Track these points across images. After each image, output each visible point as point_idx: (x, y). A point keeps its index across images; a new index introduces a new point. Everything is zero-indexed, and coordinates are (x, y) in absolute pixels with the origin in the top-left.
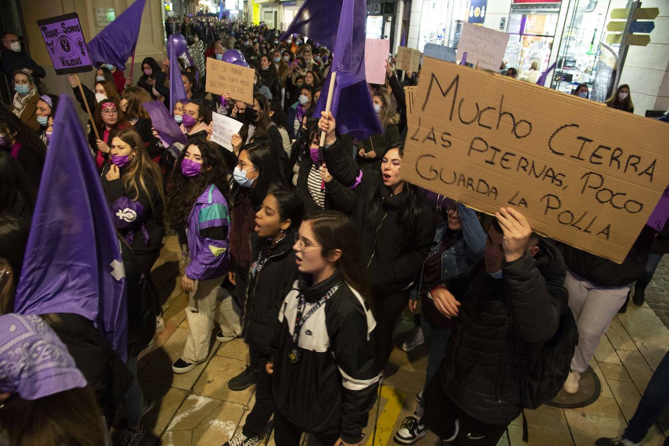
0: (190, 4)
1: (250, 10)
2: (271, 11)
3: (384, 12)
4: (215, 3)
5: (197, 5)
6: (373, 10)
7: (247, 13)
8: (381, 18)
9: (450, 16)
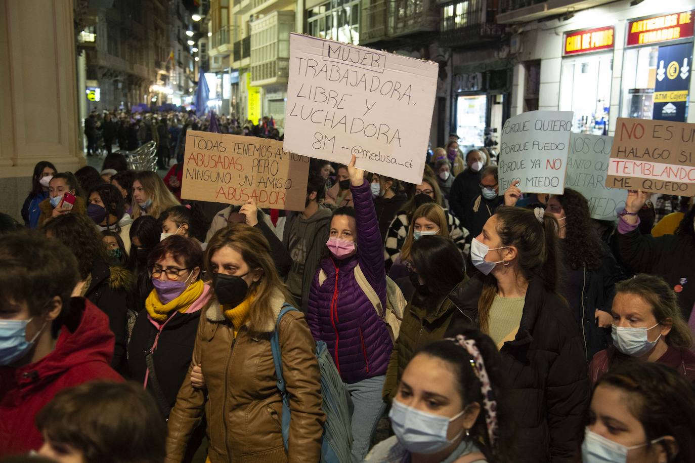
0: (134, 91)
1: (243, 99)
2: (280, 98)
3: (487, 86)
4: (180, 90)
5: (147, 92)
6: (467, 86)
7: (237, 104)
8: (482, 100)
9: (617, 82)
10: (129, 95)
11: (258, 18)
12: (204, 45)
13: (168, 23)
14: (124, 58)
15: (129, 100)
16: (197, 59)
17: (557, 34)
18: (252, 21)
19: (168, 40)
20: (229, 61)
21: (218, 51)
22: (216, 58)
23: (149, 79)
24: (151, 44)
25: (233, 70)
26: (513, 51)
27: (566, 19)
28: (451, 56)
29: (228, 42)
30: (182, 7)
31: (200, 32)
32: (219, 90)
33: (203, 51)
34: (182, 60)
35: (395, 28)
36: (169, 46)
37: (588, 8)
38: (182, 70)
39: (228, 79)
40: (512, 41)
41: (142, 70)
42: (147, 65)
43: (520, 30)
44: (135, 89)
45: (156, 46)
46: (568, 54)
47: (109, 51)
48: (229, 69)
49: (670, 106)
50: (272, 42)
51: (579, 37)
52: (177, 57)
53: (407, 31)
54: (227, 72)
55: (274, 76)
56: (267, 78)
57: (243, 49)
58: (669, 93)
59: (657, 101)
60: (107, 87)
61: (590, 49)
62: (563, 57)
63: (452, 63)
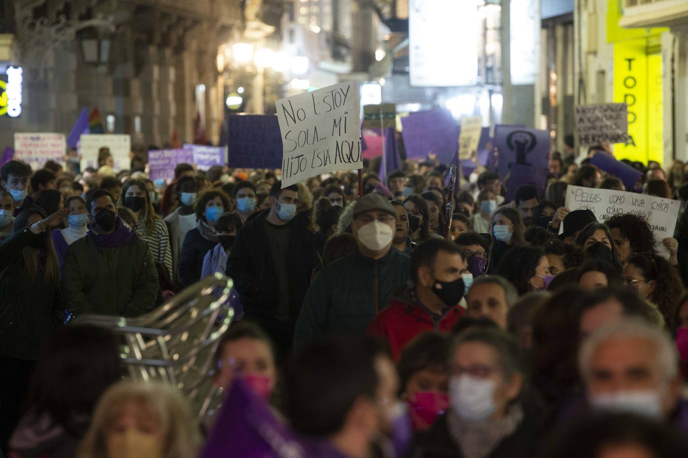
10: (136, 86)
15: (139, 106)
23: (213, 20)
32: (494, 47)
44: (162, 63)
60: (50, 59)
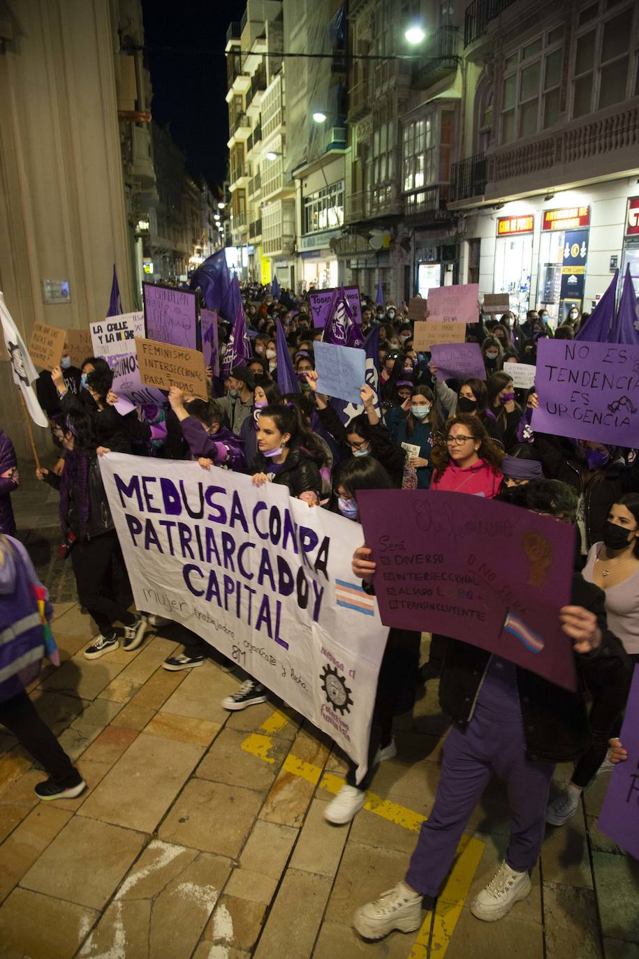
0: (178, 263)
1: (258, 267)
2: (285, 266)
3: (441, 257)
5: (187, 263)
6: (426, 257)
7: (254, 270)
8: (438, 267)
9: (536, 257)
11: (267, 204)
12: (227, 226)
13: (201, 210)
14: (169, 239)
16: (223, 236)
17: (492, 219)
18: (262, 207)
19: (201, 222)
20: (246, 238)
21: (238, 231)
22: (237, 236)
24: (189, 226)
25: (249, 245)
26: (459, 232)
27: (498, 208)
28: (413, 234)
29: (246, 224)
30: (211, 197)
31: (224, 216)
33: (227, 230)
34: (212, 237)
35: (371, 212)
36: (202, 227)
37: (514, 200)
38: (213, 245)
39: (246, 251)
40: (459, 223)
41: (183, 246)
42: (187, 242)
43: (465, 215)
45: (193, 229)
46: (501, 235)
47: (159, 235)
48: (247, 244)
49: (573, 277)
50: (278, 223)
51: (508, 222)
52: (209, 235)
53: (380, 215)
54: (245, 246)
55: (280, 249)
56: (275, 250)
57: (256, 229)
58: (572, 267)
59: (564, 273)
61: (516, 231)
62: (497, 237)
63: (414, 238)
